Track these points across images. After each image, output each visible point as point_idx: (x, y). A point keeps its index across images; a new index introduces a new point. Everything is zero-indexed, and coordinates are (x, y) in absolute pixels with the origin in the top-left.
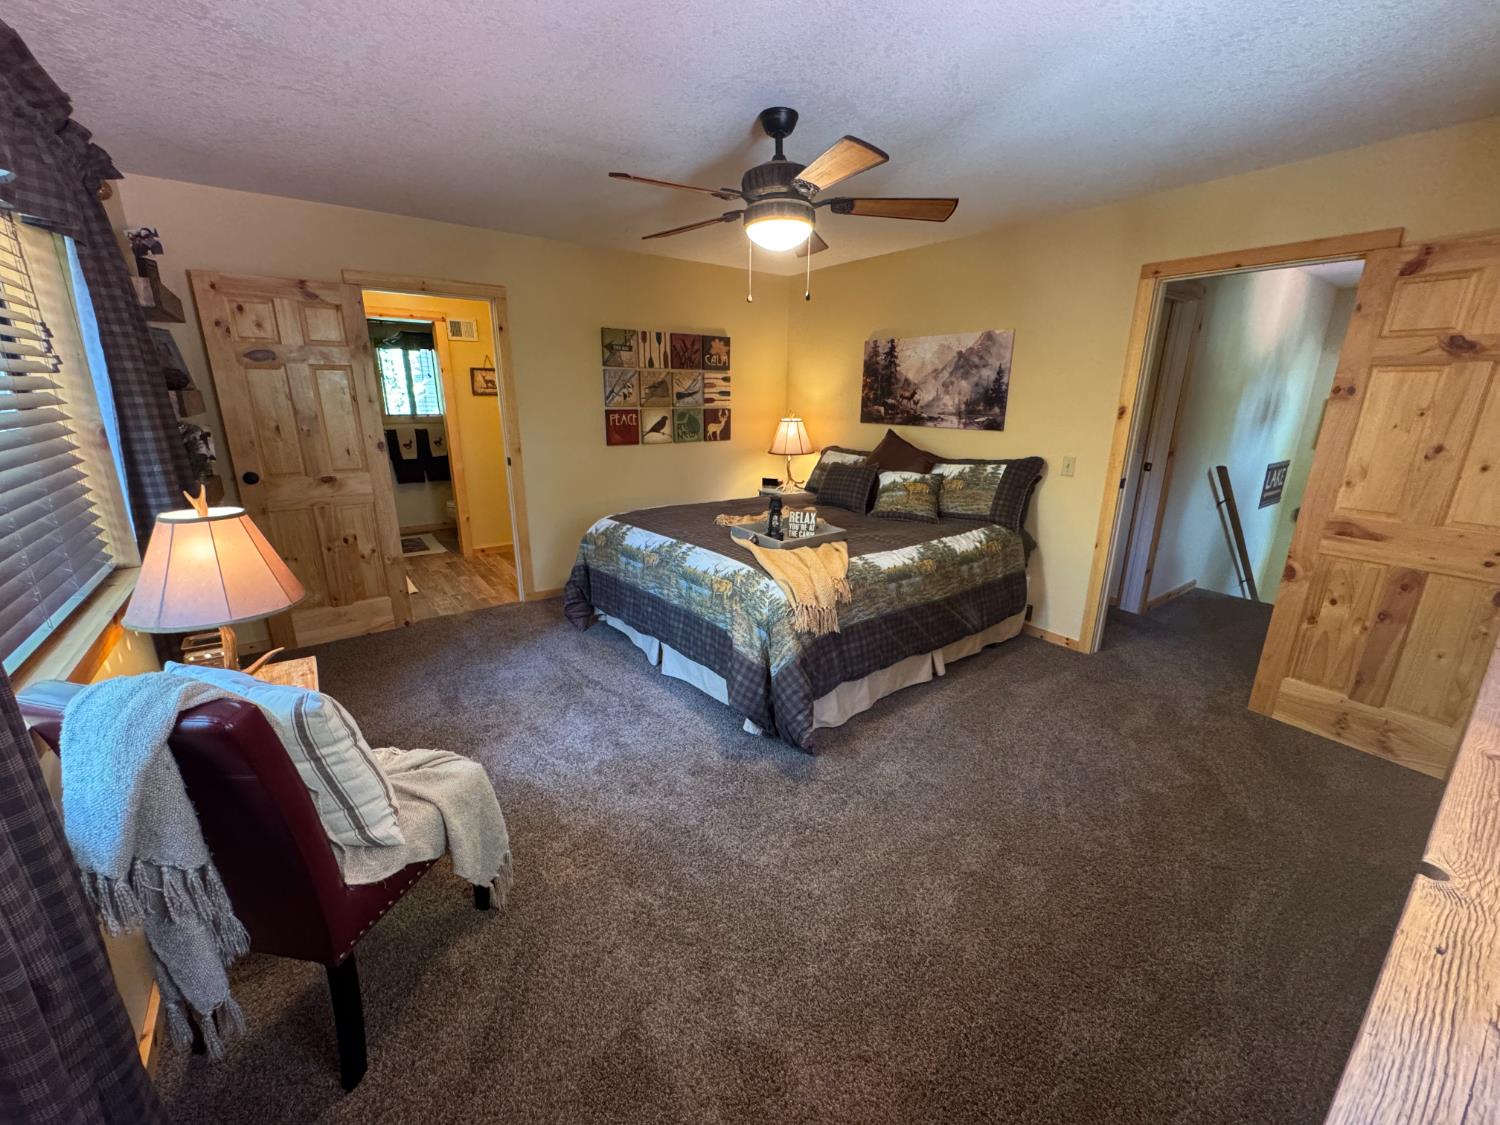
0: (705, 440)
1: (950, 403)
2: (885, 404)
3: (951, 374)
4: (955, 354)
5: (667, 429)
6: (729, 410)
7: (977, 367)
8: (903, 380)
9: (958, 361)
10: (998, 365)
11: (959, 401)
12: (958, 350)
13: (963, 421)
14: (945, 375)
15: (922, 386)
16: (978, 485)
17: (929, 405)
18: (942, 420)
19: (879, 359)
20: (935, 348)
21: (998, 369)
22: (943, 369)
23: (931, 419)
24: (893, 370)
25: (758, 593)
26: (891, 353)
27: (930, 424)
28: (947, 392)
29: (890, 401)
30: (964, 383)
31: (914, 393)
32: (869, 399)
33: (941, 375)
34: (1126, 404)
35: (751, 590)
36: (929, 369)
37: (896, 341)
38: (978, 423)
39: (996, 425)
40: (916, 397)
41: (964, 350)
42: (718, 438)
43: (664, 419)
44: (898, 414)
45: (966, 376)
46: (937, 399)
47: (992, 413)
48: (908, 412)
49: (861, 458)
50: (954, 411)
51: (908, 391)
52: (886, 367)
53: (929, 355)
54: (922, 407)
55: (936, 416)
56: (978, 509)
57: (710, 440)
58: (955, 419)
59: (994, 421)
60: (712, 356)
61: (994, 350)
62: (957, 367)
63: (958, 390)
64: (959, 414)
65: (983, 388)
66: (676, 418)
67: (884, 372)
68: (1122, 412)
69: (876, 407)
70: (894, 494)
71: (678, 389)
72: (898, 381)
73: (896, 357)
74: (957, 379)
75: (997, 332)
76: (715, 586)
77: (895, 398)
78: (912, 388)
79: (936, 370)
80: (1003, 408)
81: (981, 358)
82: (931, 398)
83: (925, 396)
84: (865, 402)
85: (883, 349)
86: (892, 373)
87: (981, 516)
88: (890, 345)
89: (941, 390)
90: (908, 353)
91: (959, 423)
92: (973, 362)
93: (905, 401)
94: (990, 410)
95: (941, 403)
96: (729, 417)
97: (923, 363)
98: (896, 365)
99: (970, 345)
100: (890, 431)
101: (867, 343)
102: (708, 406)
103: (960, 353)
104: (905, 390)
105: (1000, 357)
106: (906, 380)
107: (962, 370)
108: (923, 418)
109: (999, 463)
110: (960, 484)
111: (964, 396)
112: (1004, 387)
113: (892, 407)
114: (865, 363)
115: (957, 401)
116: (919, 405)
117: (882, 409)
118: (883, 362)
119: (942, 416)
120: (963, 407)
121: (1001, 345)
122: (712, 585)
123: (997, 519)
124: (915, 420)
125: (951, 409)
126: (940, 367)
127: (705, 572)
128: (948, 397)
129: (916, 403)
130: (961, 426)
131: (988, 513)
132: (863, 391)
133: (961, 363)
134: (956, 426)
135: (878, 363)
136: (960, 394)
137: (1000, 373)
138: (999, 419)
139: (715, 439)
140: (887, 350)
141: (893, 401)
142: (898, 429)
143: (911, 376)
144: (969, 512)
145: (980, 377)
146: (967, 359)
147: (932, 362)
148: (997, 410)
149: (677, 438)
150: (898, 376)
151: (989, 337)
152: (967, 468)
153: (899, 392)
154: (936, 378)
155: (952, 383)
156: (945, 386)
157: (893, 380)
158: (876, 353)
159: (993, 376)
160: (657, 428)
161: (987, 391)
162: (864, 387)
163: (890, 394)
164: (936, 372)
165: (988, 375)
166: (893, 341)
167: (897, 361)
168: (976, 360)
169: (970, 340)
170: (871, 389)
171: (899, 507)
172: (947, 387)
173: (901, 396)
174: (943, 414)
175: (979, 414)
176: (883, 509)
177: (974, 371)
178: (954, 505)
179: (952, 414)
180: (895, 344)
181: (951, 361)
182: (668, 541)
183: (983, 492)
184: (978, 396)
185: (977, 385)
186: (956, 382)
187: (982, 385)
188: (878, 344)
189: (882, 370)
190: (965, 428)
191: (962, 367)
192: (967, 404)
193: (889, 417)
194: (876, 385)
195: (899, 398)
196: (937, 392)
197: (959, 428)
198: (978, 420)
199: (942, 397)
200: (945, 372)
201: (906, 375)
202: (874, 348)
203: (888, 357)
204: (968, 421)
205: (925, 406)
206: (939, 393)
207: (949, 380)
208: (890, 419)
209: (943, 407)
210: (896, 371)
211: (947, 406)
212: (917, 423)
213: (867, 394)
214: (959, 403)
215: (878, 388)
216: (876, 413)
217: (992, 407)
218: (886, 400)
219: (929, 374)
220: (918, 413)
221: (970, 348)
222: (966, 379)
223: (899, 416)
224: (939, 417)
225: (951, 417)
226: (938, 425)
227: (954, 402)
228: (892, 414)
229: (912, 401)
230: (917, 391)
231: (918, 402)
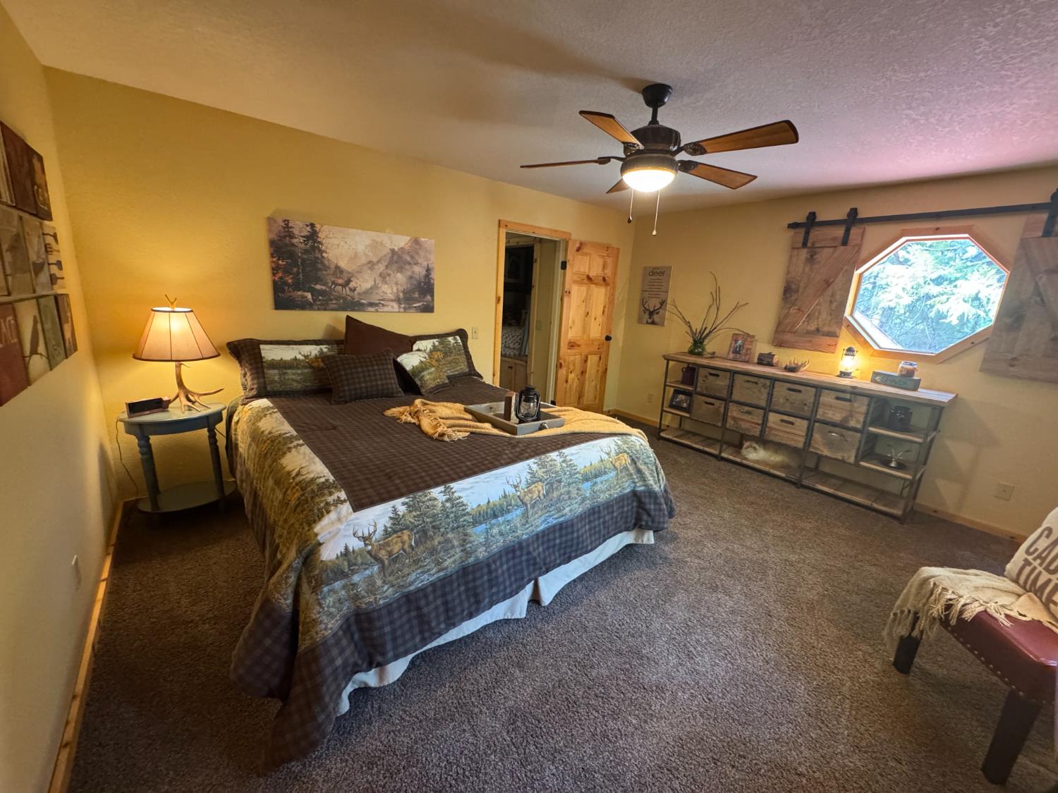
0: (67, 356)
1: (389, 291)
2: (313, 291)
3: (387, 267)
4: (389, 251)
6: (68, 296)
7: (410, 264)
8: (333, 267)
9: (392, 256)
10: (426, 264)
11: (397, 289)
12: (390, 247)
13: (403, 306)
14: (381, 268)
15: (357, 275)
16: (452, 352)
17: (367, 292)
18: (383, 305)
19: (295, 241)
20: (368, 242)
21: (426, 268)
22: (378, 262)
23: (371, 305)
24: (318, 255)
26: (313, 236)
28: (385, 282)
29: (318, 287)
30: (399, 275)
31: (349, 281)
33: (376, 267)
36: (363, 260)
37: (318, 227)
38: (415, 307)
39: (429, 309)
40: (352, 285)
41: (396, 249)
42: (72, 351)
43: (35, 322)
44: (331, 300)
45: (400, 270)
46: (375, 287)
47: (426, 299)
48: (345, 299)
50: (393, 298)
51: (340, 278)
52: (306, 251)
53: (361, 248)
54: (359, 294)
55: (378, 302)
57: (69, 355)
58: (395, 305)
59: (428, 305)
61: (422, 253)
62: (391, 263)
63: (395, 280)
64: (398, 301)
65: (417, 281)
67: (305, 256)
68: (498, 300)
69: (299, 293)
72: (327, 268)
73: (320, 243)
74: (394, 272)
75: (423, 240)
77: (325, 284)
78: (345, 276)
79: (370, 262)
80: (432, 296)
81: (412, 257)
82: (369, 286)
83: (363, 283)
84: (278, 288)
85: (300, 230)
86: (316, 258)
87: (464, 373)
88: (309, 229)
89: (379, 280)
90: (335, 241)
91: (400, 307)
92: (406, 260)
94: (424, 297)
95: (380, 292)
96: (71, 309)
97: (356, 254)
98: (321, 252)
99: (402, 245)
101: (270, 220)
102: (56, 289)
103: (393, 251)
104: (337, 278)
105: (427, 259)
106: (337, 267)
107: (396, 265)
108: (363, 304)
109: (453, 334)
110: (439, 354)
111: (401, 286)
112: (432, 281)
113: (322, 293)
114: (272, 243)
115: (395, 290)
116: (356, 292)
117: (309, 296)
118: (302, 246)
119: (382, 302)
120: (401, 295)
121: (427, 251)
123: (472, 372)
124: (358, 306)
125: (391, 297)
126: (375, 260)
128: (386, 286)
129: (353, 290)
130: (402, 310)
131: (467, 370)
132: (274, 274)
133: (395, 258)
134: (397, 310)
135: (293, 245)
136: (397, 284)
137: (428, 270)
138: (431, 304)
139: (71, 353)
141: (324, 288)
143: (343, 264)
145: (413, 272)
146: (400, 257)
147: (365, 254)
148: (429, 297)
149: (51, 360)
150: (326, 263)
151: (416, 242)
152: (436, 341)
153: (330, 279)
154: (371, 269)
155: (389, 275)
156: (382, 276)
157: (320, 266)
158: (287, 233)
159: (424, 272)
160: (34, 344)
161: (420, 283)
162: (275, 270)
163: (318, 280)
164: (371, 265)
165: (419, 271)
166: (312, 225)
167: (323, 248)
168: (408, 259)
169: (400, 242)
172: (384, 278)
173: (333, 283)
174: (383, 300)
175: (416, 300)
177: (407, 267)
179: (392, 301)
180: (317, 229)
181: (385, 256)
183: (459, 357)
184: (413, 287)
185: (411, 277)
186: (392, 274)
187: (416, 279)
188: (290, 225)
189: (302, 253)
190: (405, 312)
191: (396, 262)
192: (404, 292)
193: (319, 303)
194: (295, 270)
195: (330, 285)
196: (375, 281)
197: (399, 312)
198: (415, 305)
199: (380, 285)
200: (380, 265)
201: (336, 262)
202: (284, 228)
203: (308, 240)
204: (407, 306)
205: (364, 293)
206: (377, 282)
207: (385, 271)
208: (322, 305)
209: (382, 294)
210: (323, 257)
211: (386, 293)
212: (356, 308)
213: (281, 278)
214: (398, 292)
215: (298, 273)
216: (300, 299)
217: (425, 296)
218: (313, 286)
219: (364, 265)
220: (356, 299)
221: (402, 248)
222: (401, 272)
223: (334, 302)
224: (380, 303)
225: (391, 303)
226: (379, 310)
227: (392, 291)
228: (324, 300)
229: (347, 289)
230: (352, 279)
231: (355, 290)
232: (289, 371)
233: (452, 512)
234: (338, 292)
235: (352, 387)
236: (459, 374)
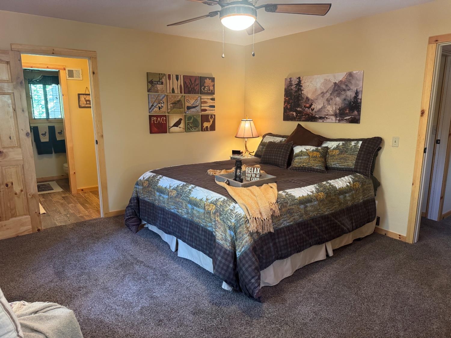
1: (331, 109)
2: (296, 111)
3: (331, 94)
4: (333, 84)
5: (182, 125)
7: (344, 90)
8: (305, 98)
9: (334, 88)
10: (356, 89)
11: (336, 108)
12: (334, 82)
13: (338, 118)
14: (328, 95)
15: (316, 101)
16: (347, 152)
17: (320, 111)
18: (327, 118)
19: (292, 87)
20: (322, 81)
21: (355, 92)
22: (326, 92)
23: (321, 118)
24: (300, 93)
25: (229, 211)
26: (299, 84)
27: (320, 120)
28: (329, 104)
29: (298, 109)
30: (338, 99)
31: (312, 105)
32: (287, 108)
33: (325, 95)
34: (424, 108)
35: (226, 209)
36: (319, 92)
38: (346, 119)
39: (356, 120)
40: (313, 107)
41: (337, 82)
42: (209, 130)
43: (180, 120)
44: (303, 116)
45: (339, 95)
46: (324, 107)
47: (353, 114)
48: (308, 115)
49: (284, 139)
50: (333, 114)
51: (308, 103)
52: (296, 92)
53: (319, 85)
54: (316, 112)
55: (324, 116)
56: (348, 165)
57: (205, 131)
58: (334, 118)
59: (355, 118)
60: (205, 87)
61: (353, 82)
62: (334, 91)
63: (335, 102)
64: (336, 115)
65: (348, 101)
66: (187, 119)
67: (295, 94)
68: (423, 113)
69: (291, 113)
70: (301, 157)
71: (187, 104)
72: (303, 98)
73: (301, 86)
74: (334, 97)
75: (355, 72)
76: (207, 207)
77: (301, 108)
78: (310, 102)
79: (322, 93)
80: (359, 111)
81: (347, 86)
82: (320, 107)
83: (317, 106)
84: (285, 110)
85: (295, 82)
86: (300, 94)
87: (349, 169)
88: (298, 80)
89: (326, 103)
90: (307, 84)
91: (336, 120)
92: (343, 88)
93: (307, 109)
94: (352, 113)
95: (326, 110)
96: (214, 119)
97: (316, 90)
98: (302, 90)
99: (341, 79)
100: (299, 125)
101: (286, 79)
102: (203, 113)
103: (335, 83)
104: (306, 103)
105: (356, 85)
106: (307, 98)
107: (336, 92)
108: (316, 118)
109: (358, 140)
111: (338, 105)
112: (359, 101)
113: (300, 112)
114: (285, 89)
115: (334, 109)
117: (294, 114)
118: (294, 89)
119: (326, 116)
120: (338, 111)
121: (357, 80)
122: (204, 207)
123: (358, 170)
124: (312, 118)
125: (331, 112)
126: (325, 91)
127: (201, 200)
128: (330, 106)
129: (313, 110)
130: (337, 121)
131: (353, 167)
132: (284, 104)
133: (336, 88)
134: (334, 121)
135: (292, 89)
136: (336, 104)
137: (357, 93)
138: (357, 117)
139: (207, 130)
140: (297, 83)
141: (300, 109)
142: (303, 124)
143: (310, 96)
144: (343, 167)
145: (346, 96)
146: (339, 87)
147: (321, 89)
148: (356, 112)
149: (188, 129)
150: (303, 96)
151: (350, 75)
152: (341, 143)
154: (323, 97)
155: (332, 99)
156: (328, 100)
157: (300, 98)
158: (290, 84)
159: (353, 95)
160: (177, 124)
161: (350, 103)
162: (285, 102)
163: (299, 106)
164: (323, 93)
165: (350, 94)
166: (299, 78)
167: (302, 88)
168: (344, 87)
169: (340, 77)
170: (288, 103)
171: (304, 164)
172: (329, 101)
173: (305, 106)
174: (327, 115)
175: (347, 115)
176: (296, 166)
177: (343, 93)
178: (334, 163)
179: (332, 115)
180: (301, 79)
181: (331, 88)
182: (181, 183)
183: (350, 156)
184: (346, 105)
185: (345, 99)
186: (334, 98)
187: (348, 100)
188: (292, 80)
189: (294, 93)
190: (339, 122)
191: (337, 91)
192: (340, 110)
193: (298, 117)
194: (291, 101)
195: (303, 108)
196: (324, 104)
197: (336, 122)
198: (346, 118)
199: (326, 106)
200: (327, 94)
201: (307, 95)
202: (290, 82)
203: (297, 86)
204: (341, 119)
205: (318, 111)
206: (325, 104)
207: (329, 98)
208: (299, 118)
209: (327, 112)
210: (302, 93)
211: (329, 111)
212: (313, 120)
213: (286, 106)
214: (336, 109)
215: (292, 103)
216: (291, 116)
217: (353, 111)
218: (297, 109)
219: (319, 95)
220: (314, 115)
221: (341, 81)
222: (339, 97)
223: (304, 117)
224: (325, 117)
225: (331, 117)
226: (324, 121)
227: (333, 109)
228: (300, 116)
229: (310, 109)
230: (313, 104)
231: (314, 109)
234: (306, 111)
236: (345, 168)
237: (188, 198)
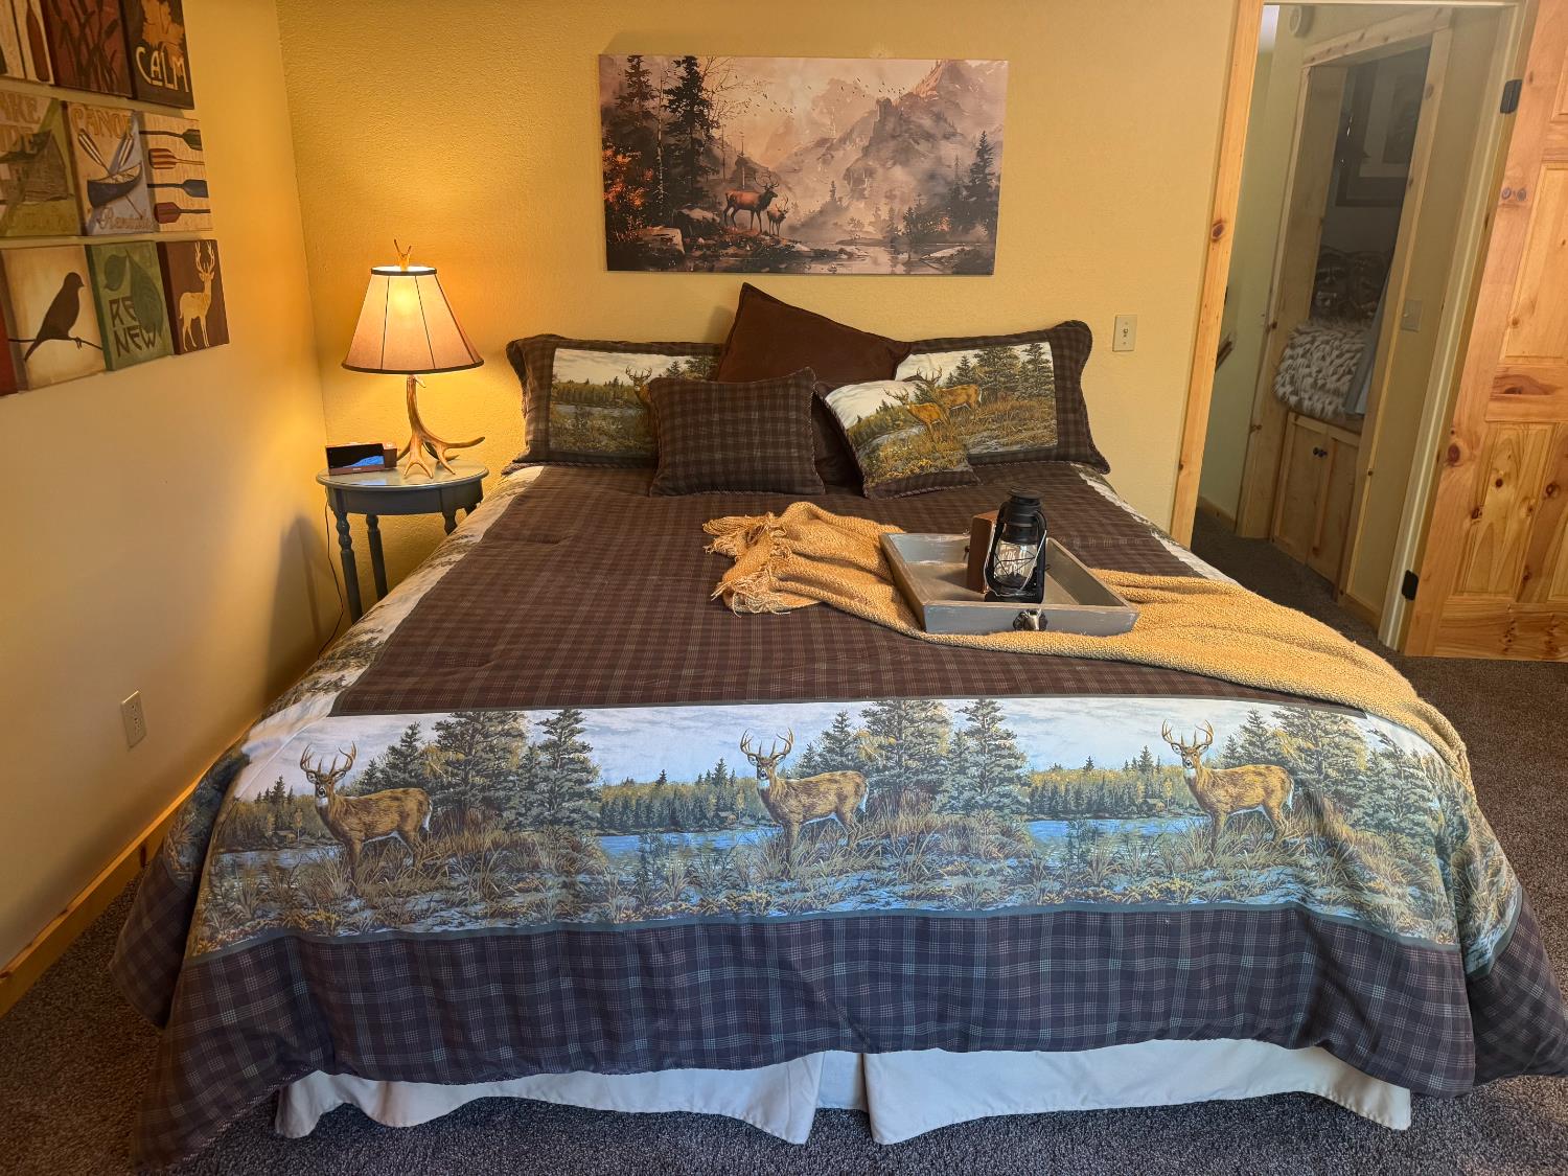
0: (178, 351)
1: (867, 218)
2: (683, 223)
3: (866, 151)
4: (873, 106)
5: (84, 325)
6: (214, 243)
7: (929, 137)
8: (731, 162)
9: (883, 121)
10: (979, 135)
11: (891, 210)
12: (880, 96)
13: (904, 257)
14: (850, 154)
15: (792, 180)
16: (1013, 390)
17: (812, 223)
18: (851, 256)
19: (650, 104)
20: (820, 87)
21: (978, 145)
22: (843, 140)
23: (821, 256)
24: (700, 135)
26: (690, 90)
27: (817, 267)
28: (859, 194)
29: (697, 214)
30: (898, 173)
31: (769, 195)
32: (628, 208)
33: (839, 154)
34: (1224, 216)
36: (807, 138)
37: (702, 61)
38: (939, 260)
39: (978, 264)
40: (775, 205)
41: (894, 98)
42: (206, 343)
43: (72, 282)
44: (726, 246)
45: (904, 156)
46: (833, 208)
47: (969, 238)
48: (754, 240)
49: (683, 363)
50: (879, 237)
51: (749, 188)
52: (674, 128)
53: (801, 106)
54: (792, 229)
55: (837, 248)
56: (1034, 438)
57: (191, 349)
58: (883, 256)
59: (976, 254)
60: (149, 51)
61: (968, 103)
62: (878, 139)
63: (885, 187)
64: (892, 243)
65: (948, 183)
66: (102, 279)
67: (672, 141)
68: (1217, 231)
69: (657, 230)
70: (903, 434)
71: (92, 169)
72: (718, 165)
73: (706, 104)
74: (883, 166)
75: (973, 63)
76: (1219, 795)
77: (712, 207)
78: (760, 183)
79: (822, 142)
80: (992, 228)
81: (939, 118)
82: (815, 205)
83: (799, 202)
84: (616, 218)
85: (663, 76)
86: (695, 141)
87: (1038, 451)
88: (682, 71)
89: (843, 189)
90: (740, 95)
92: (920, 126)
93: (745, 214)
94: (966, 231)
95: (844, 220)
96: (217, 269)
97: (788, 125)
98: (708, 125)
99: (910, 86)
100: (747, 289)
101: (605, 61)
102: (169, 232)
103: (885, 105)
104: (740, 188)
105: (982, 119)
106: (742, 162)
107: (892, 144)
108: (799, 255)
109: (1031, 338)
110: (974, 394)
111: (903, 201)
112: (994, 183)
113: (707, 228)
114: (607, 114)
115: (884, 214)
116: (784, 224)
117: (676, 236)
118: (666, 114)
119: (848, 249)
120: (901, 227)
121: (984, 95)
123: (1073, 451)
124: (781, 259)
125: (871, 231)
126: (836, 135)
128: (862, 205)
129: (776, 219)
130: (900, 269)
131: (1055, 442)
132: (607, 188)
133: (890, 126)
134: (886, 269)
135: (647, 115)
136: (890, 197)
137: (984, 151)
138: (985, 250)
139: (201, 347)
140: (677, 83)
141: (709, 215)
143: (755, 153)
144: (1015, 448)
145: (939, 160)
146: (903, 119)
147: (813, 123)
148: (980, 231)
149: (114, 354)
150: (717, 151)
151: (954, 71)
152: (972, 357)
153: (722, 195)
154: (826, 160)
155: (870, 173)
156: (854, 179)
157: (703, 161)
158: (636, 82)
159: (969, 159)
160: (57, 324)
161: (957, 191)
162: (609, 178)
163: (698, 197)
164: (825, 147)
165: (956, 156)
166: (690, 62)
167: (712, 115)
168: (927, 122)
169: (908, 76)
170: (633, 181)
171: (923, 462)
172: (858, 182)
173: (731, 202)
174: (851, 242)
175: (942, 240)
177: (923, 147)
178: (978, 437)
180: (700, 70)
181: (864, 120)
183: (1034, 403)
184: (937, 201)
185: (932, 176)
186: (880, 171)
187: (945, 180)
188: (643, 67)
189: (665, 133)
190: (908, 274)
191: (894, 137)
192: (909, 219)
193: (698, 253)
194: (649, 174)
195: (724, 208)
196: (833, 192)
197: (893, 274)
198: (938, 254)
199: (845, 203)
200: (849, 147)
201: (739, 149)
202: (631, 75)
203: (679, 100)
204: (915, 257)
205: (803, 225)
206: (837, 196)
207: (860, 165)
208: (704, 258)
209: (850, 228)
210: (710, 138)
211: (859, 224)
212: (783, 266)
213: (620, 196)
214: (891, 218)
215: (656, 180)
216: (657, 245)
217: (969, 226)
218: (686, 211)
219: (807, 150)
220: (784, 243)
221: (910, 95)
222: (905, 163)
223: (731, 251)
224: (842, 251)
225: (872, 250)
226: (840, 270)
227: (877, 216)
228: (708, 247)
229: (763, 215)
230: (775, 190)
231: (782, 217)
232: (596, 410)
233: (546, 779)
234: (742, 225)
235: (692, 457)
236: (1026, 452)
237: (1015, 789)
